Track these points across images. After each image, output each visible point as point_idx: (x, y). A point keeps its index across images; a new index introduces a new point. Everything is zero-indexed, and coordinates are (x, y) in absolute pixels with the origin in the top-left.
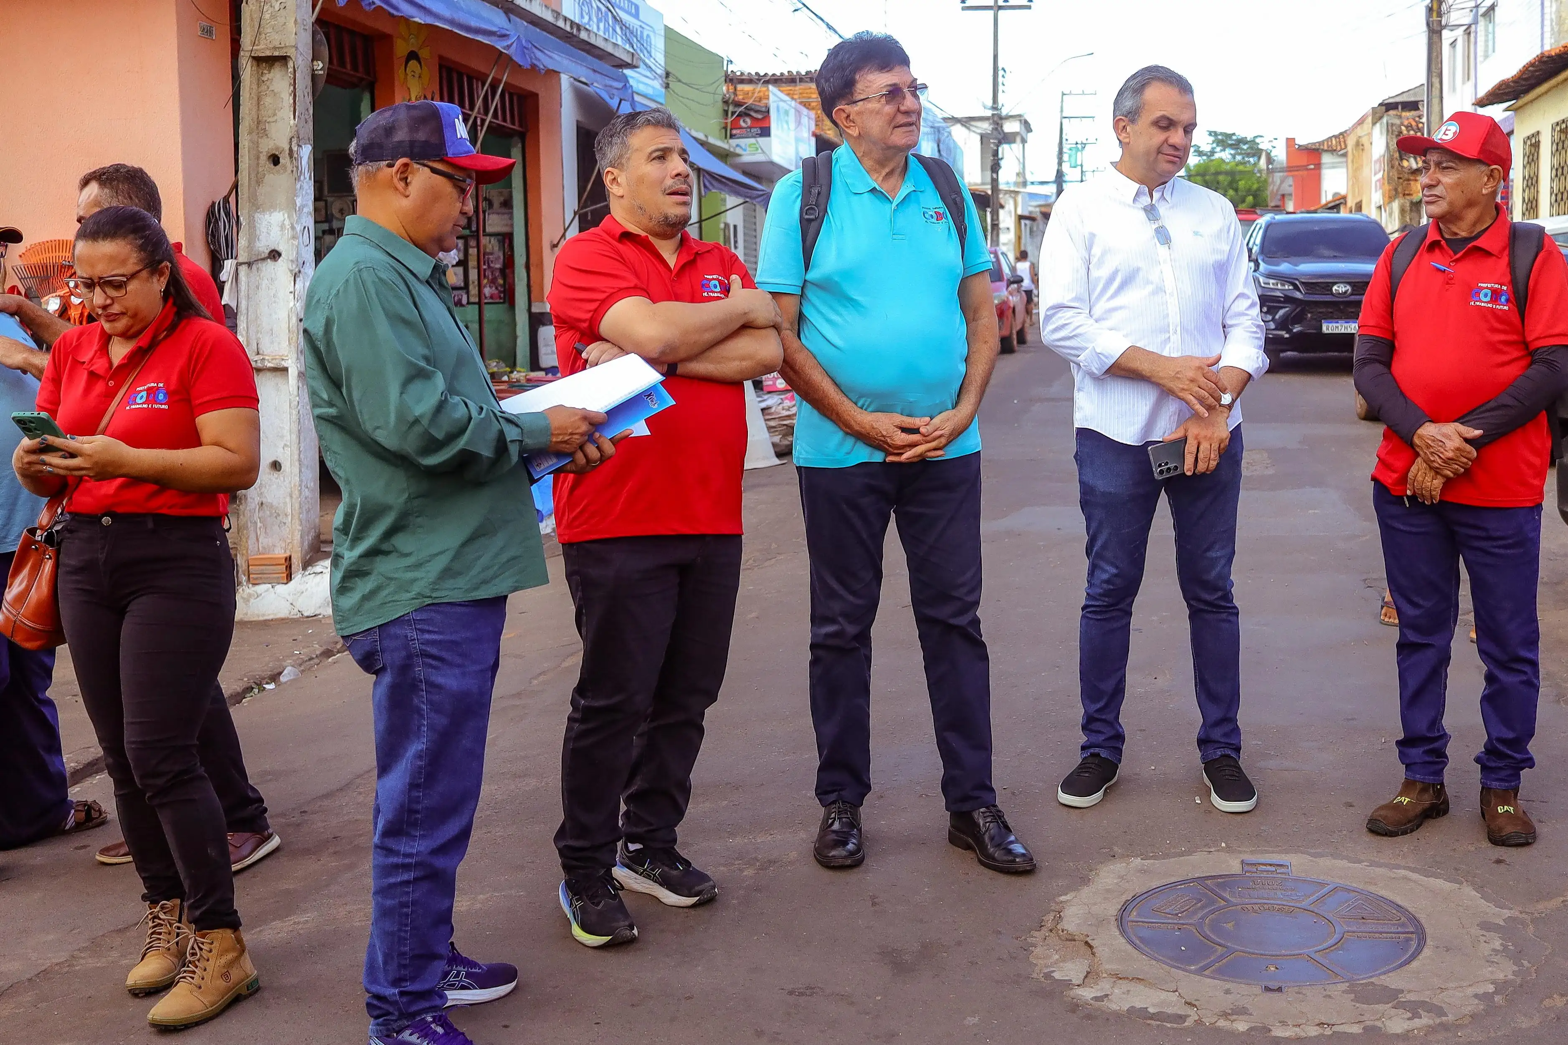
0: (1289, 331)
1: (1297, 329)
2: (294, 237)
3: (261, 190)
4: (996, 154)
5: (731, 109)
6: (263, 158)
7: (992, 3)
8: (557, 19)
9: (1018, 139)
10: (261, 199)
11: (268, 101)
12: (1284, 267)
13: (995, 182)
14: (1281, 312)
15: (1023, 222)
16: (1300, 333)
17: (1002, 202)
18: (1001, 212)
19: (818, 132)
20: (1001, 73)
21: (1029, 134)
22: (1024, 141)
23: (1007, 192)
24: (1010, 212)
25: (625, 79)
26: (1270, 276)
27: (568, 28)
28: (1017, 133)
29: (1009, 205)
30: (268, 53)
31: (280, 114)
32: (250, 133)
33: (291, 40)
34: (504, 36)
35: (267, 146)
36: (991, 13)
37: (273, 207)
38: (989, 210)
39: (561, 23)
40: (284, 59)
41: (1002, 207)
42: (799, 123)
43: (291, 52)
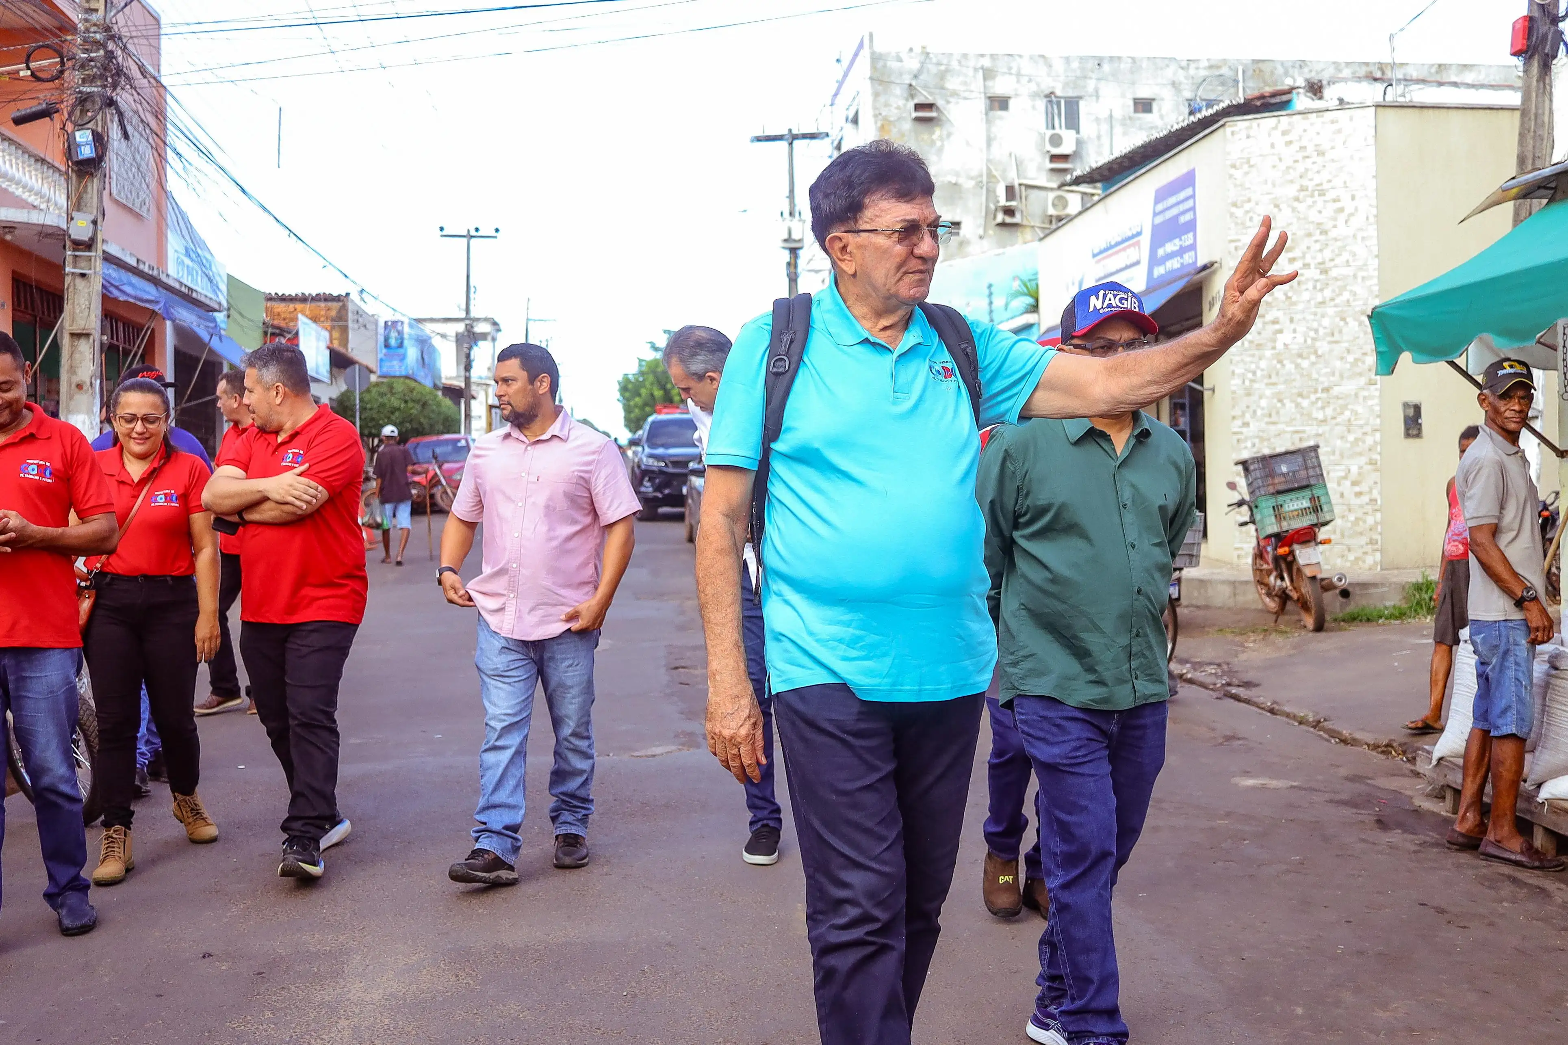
0: (662, 493)
1: (667, 491)
2: (92, 428)
3: (73, 403)
4: (468, 356)
5: (270, 331)
6: (73, 386)
7: (465, 233)
8: (181, 286)
9: (489, 338)
10: (71, 407)
11: (77, 356)
12: (660, 451)
13: (467, 380)
14: (657, 481)
15: (494, 411)
16: (668, 495)
17: (474, 393)
18: (473, 402)
19: (331, 346)
20: (472, 290)
21: (500, 333)
22: (494, 340)
23: (479, 384)
24: (481, 403)
25: (214, 320)
26: (651, 456)
27: (186, 291)
28: (489, 333)
29: (481, 396)
30: (79, 332)
31: (84, 364)
32: (68, 372)
33: (93, 325)
34: (157, 302)
35: (75, 380)
36: (465, 240)
37: (78, 412)
38: (463, 401)
39: (183, 289)
40: (87, 335)
41: (474, 398)
42: (318, 339)
43: (92, 331)
